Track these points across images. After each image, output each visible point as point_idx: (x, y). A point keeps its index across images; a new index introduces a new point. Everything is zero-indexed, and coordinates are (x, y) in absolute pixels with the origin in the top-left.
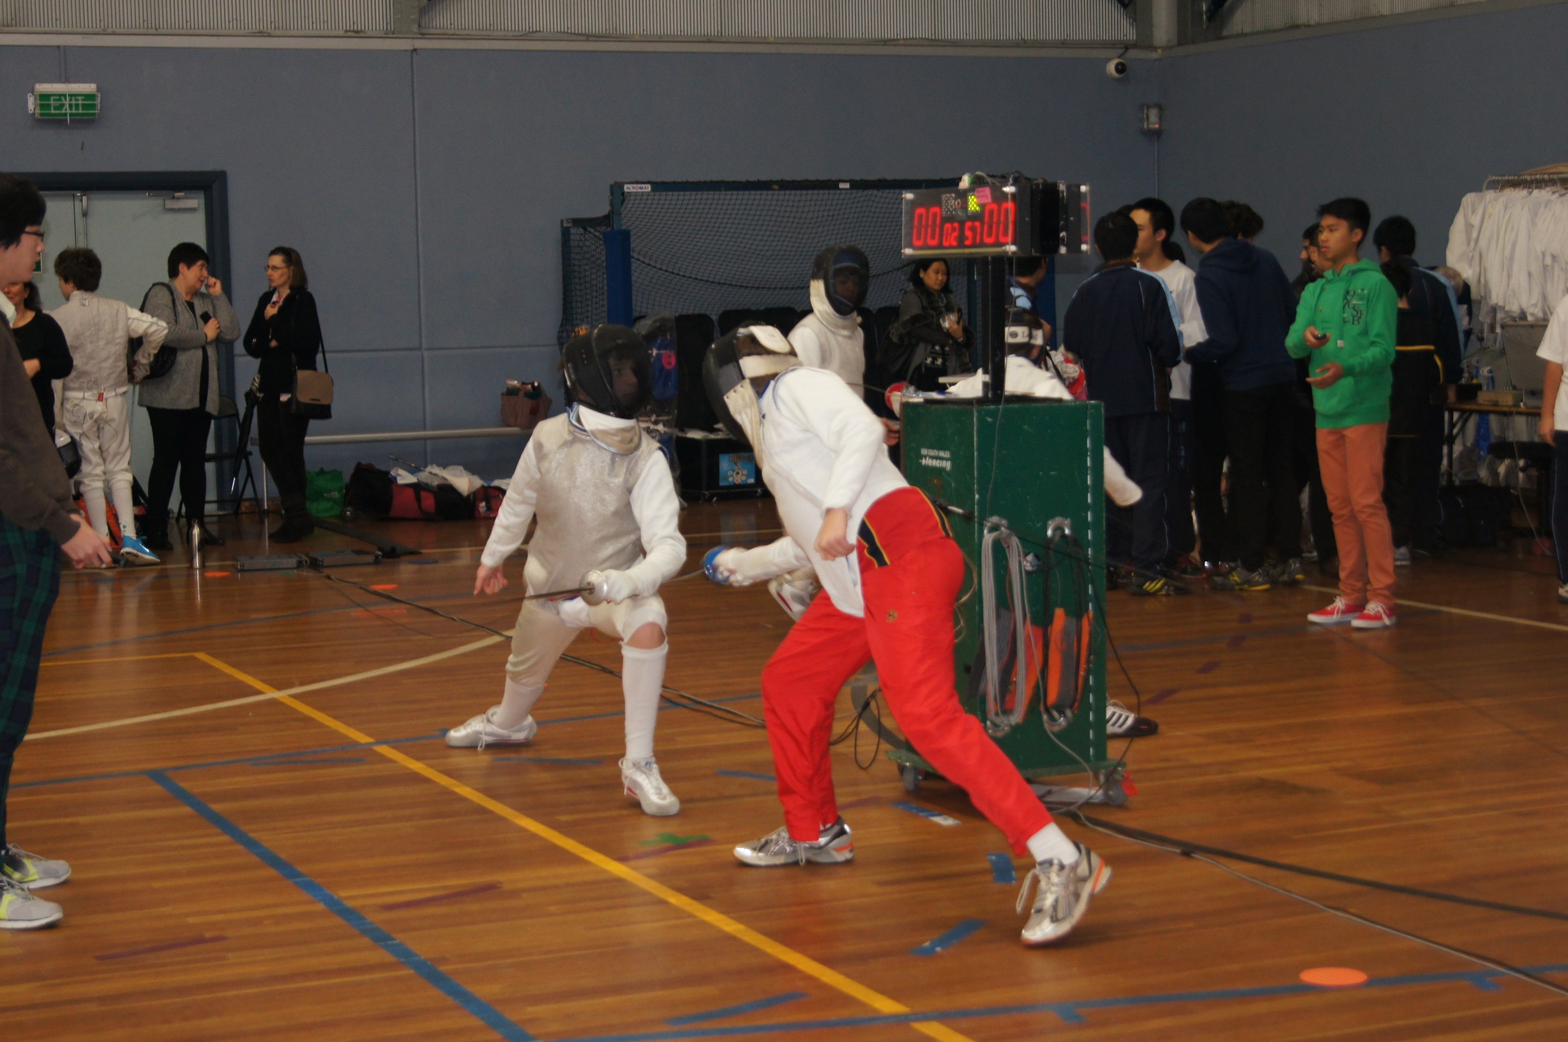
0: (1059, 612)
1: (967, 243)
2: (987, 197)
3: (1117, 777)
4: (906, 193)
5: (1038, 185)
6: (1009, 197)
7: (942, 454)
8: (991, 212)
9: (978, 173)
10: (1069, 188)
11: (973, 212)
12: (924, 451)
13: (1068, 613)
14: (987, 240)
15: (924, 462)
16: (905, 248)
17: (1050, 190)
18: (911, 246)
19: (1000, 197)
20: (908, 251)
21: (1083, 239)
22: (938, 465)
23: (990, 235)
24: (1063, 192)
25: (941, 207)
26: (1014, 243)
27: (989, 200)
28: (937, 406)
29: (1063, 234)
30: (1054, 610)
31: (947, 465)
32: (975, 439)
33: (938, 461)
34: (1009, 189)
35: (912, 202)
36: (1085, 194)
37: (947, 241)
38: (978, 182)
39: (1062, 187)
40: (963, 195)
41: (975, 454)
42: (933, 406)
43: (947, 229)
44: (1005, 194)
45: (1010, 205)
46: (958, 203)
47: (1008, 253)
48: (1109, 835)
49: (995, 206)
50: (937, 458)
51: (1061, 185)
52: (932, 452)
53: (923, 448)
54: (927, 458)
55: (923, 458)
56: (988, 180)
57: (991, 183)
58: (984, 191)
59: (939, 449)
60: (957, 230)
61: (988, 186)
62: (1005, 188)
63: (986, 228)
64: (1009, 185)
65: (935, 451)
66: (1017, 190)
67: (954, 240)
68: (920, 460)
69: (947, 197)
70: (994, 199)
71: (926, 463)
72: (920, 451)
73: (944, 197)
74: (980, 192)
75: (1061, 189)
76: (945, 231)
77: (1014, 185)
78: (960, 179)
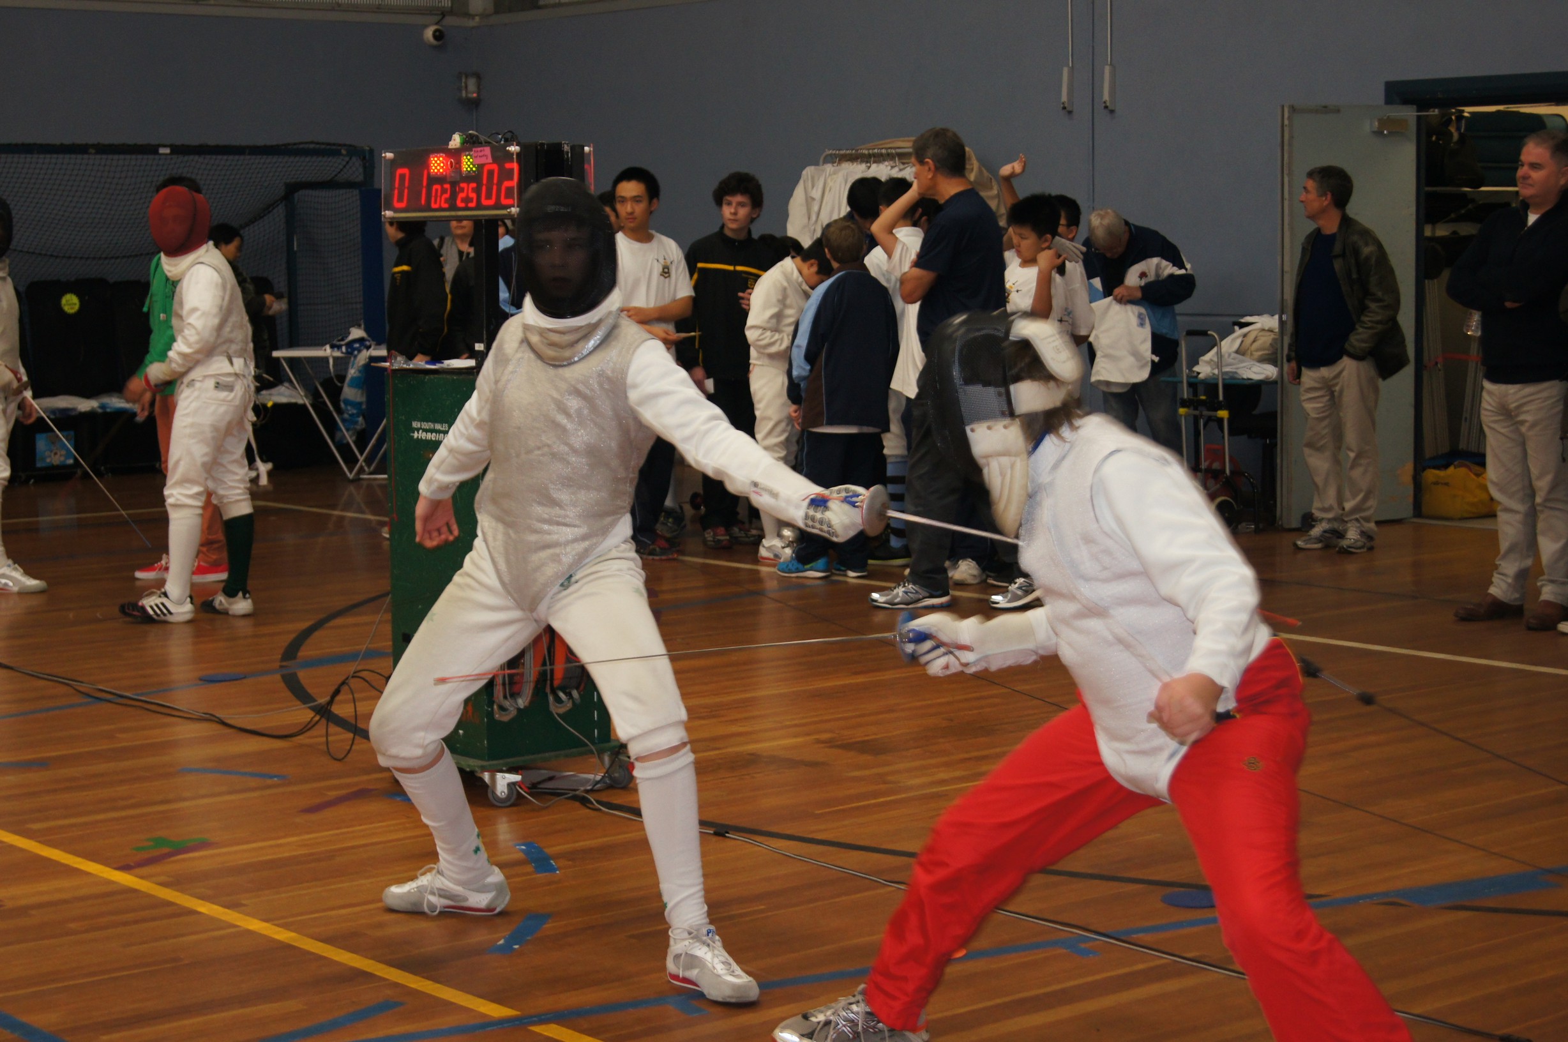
1: (459, 204)
2: (486, 157)
4: (386, 153)
5: (542, 145)
6: (515, 156)
7: (438, 426)
8: (491, 173)
9: (470, 132)
10: (572, 148)
11: (469, 172)
12: (415, 424)
14: (485, 202)
15: (416, 435)
16: (385, 211)
17: (556, 148)
18: (389, 207)
19: (501, 156)
22: (433, 439)
23: (488, 197)
24: (567, 153)
27: (490, 160)
28: (432, 377)
33: (434, 434)
34: (514, 149)
35: (392, 161)
36: (589, 155)
37: (435, 203)
38: (471, 142)
39: (566, 148)
40: (456, 154)
42: (427, 377)
43: (437, 190)
44: (510, 154)
45: (515, 166)
46: (451, 163)
47: (513, 215)
49: (495, 167)
50: (432, 431)
51: (566, 146)
52: (426, 425)
53: (415, 420)
54: (421, 431)
55: (416, 432)
56: (482, 140)
57: (488, 143)
58: (481, 151)
59: (435, 421)
60: (449, 193)
61: (489, 146)
62: (508, 148)
63: (484, 189)
64: (513, 145)
65: (430, 424)
66: (521, 149)
67: (445, 202)
68: (412, 434)
69: (436, 157)
70: (495, 158)
71: (418, 436)
72: (411, 424)
73: (433, 157)
74: (476, 151)
75: (565, 150)
76: (433, 193)
77: (519, 144)
78: (450, 138)
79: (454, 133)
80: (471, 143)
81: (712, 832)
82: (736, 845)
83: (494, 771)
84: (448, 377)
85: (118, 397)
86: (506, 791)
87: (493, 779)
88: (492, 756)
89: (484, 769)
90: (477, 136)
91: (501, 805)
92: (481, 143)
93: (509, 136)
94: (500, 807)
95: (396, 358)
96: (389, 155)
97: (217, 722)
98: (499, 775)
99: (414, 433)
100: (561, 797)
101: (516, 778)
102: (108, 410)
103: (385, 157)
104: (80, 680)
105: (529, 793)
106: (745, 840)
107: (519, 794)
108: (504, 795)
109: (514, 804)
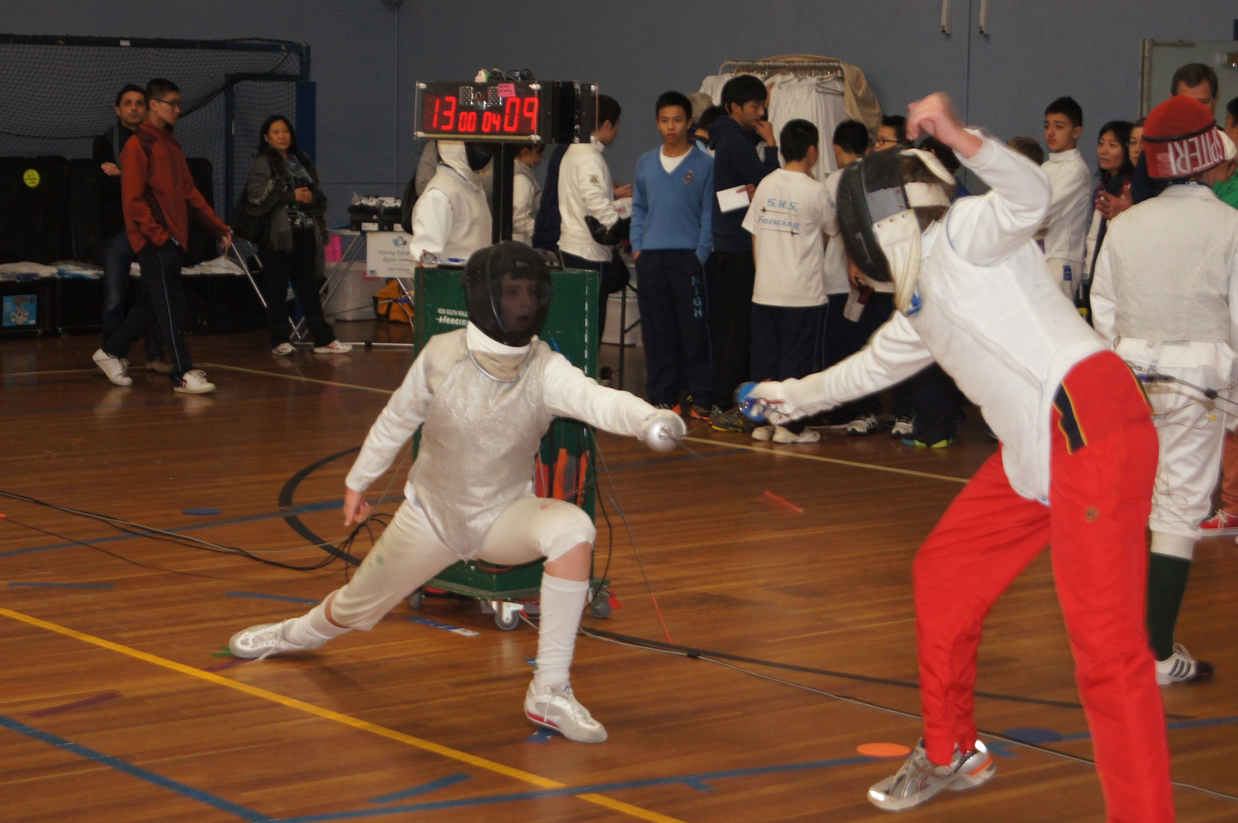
0: (563, 452)
1: (486, 130)
2: (511, 93)
3: (604, 593)
4: (418, 83)
5: (558, 83)
6: (536, 93)
8: (513, 105)
9: (495, 69)
10: (582, 86)
12: (441, 311)
13: (570, 453)
14: (507, 128)
15: (441, 320)
16: (417, 131)
17: (569, 86)
18: (423, 130)
19: (523, 91)
20: (420, 134)
23: (511, 124)
24: (578, 90)
25: (457, 96)
26: (539, 134)
27: (513, 94)
29: (577, 127)
30: (558, 451)
33: (457, 319)
34: (535, 87)
35: (424, 91)
36: (595, 91)
37: (462, 127)
38: (495, 79)
39: (577, 86)
40: (483, 89)
44: (532, 91)
45: (536, 101)
46: (478, 95)
47: (533, 141)
48: (611, 643)
49: (518, 101)
50: (455, 317)
51: (577, 85)
52: (450, 312)
53: (440, 307)
54: (445, 317)
55: (441, 317)
56: (504, 76)
57: (509, 80)
58: (506, 86)
59: (458, 309)
60: (475, 118)
61: (512, 83)
62: (530, 86)
63: (506, 118)
64: (534, 83)
65: (454, 310)
66: (541, 87)
67: (471, 127)
68: (437, 319)
69: (465, 89)
70: (518, 94)
71: (443, 321)
72: (437, 310)
73: (461, 89)
74: (500, 87)
75: (576, 88)
76: (461, 119)
77: (539, 83)
78: (476, 74)
79: (480, 70)
81: (686, 654)
82: (706, 665)
83: (500, 601)
85: (74, 265)
86: (510, 618)
87: (500, 607)
88: (500, 589)
89: (493, 599)
90: (500, 74)
91: (506, 629)
92: (503, 79)
93: (525, 73)
94: (505, 630)
96: (422, 86)
97: (245, 556)
98: (505, 605)
99: (439, 318)
101: (519, 607)
102: (66, 276)
103: (419, 86)
104: (114, 516)
105: (528, 619)
106: (715, 661)
107: (521, 621)
108: (509, 622)
109: (516, 629)
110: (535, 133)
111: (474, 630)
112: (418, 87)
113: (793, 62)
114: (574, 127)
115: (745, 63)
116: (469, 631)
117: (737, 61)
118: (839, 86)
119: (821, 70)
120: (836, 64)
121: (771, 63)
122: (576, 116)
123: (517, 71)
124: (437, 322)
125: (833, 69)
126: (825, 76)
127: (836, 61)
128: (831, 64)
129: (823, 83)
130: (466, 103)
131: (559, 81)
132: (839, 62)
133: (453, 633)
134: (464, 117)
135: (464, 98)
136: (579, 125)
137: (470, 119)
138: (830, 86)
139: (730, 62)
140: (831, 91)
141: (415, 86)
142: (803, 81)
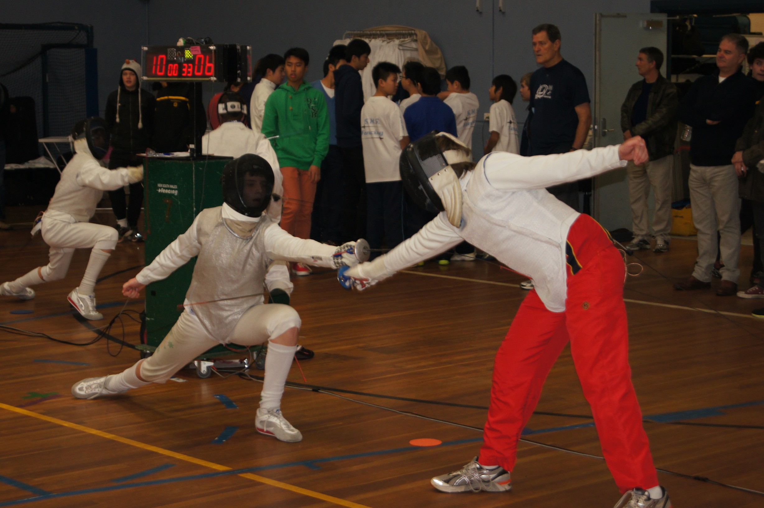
1: (184, 75)
2: (197, 51)
4: (143, 47)
5: (226, 46)
6: (213, 51)
7: (172, 186)
8: (200, 59)
9: (189, 38)
10: (241, 47)
11: (188, 58)
12: (159, 185)
14: (197, 74)
15: (159, 191)
17: (233, 47)
18: (146, 76)
19: (205, 51)
21: (248, 74)
22: (169, 193)
23: (199, 71)
25: (166, 55)
26: (215, 76)
27: (200, 53)
28: (169, 161)
31: (176, 193)
32: (194, 179)
33: (169, 190)
34: (212, 48)
35: (147, 52)
36: (249, 50)
37: (170, 73)
39: (238, 47)
40: (182, 50)
41: (194, 186)
42: (166, 161)
44: (211, 50)
45: (213, 56)
46: (178, 54)
49: (202, 56)
50: (168, 189)
52: (165, 186)
53: (159, 183)
54: (162, 189)
55: (160, 189)
58: (195, 48)
59: (170, 184)
60: (177, 68)
61: (198, 46)
62: (209, 47)
63: (196, 67)
64: (212, 46)
65: (167, 185)
66: (216, 48)
67: (175, 73)
68: (157, 190)
69: (171, 50)
70: (203, 52)
71: (161, 191)
72: (157, 185)
73: (169, 50)
74: (193, 48)
75: (238, 48)
76: (169, 68)
77: (214, 46)
78: (178, 41)
79: (180, 38)
80: (189, 44)
81: (311, 389)
82: (324, 395)
84: (178, 161)
86: (206, 370)
87: (199, 364)
90: (192, 40)
93: (207, 40)
94: (203, 378)
95: (149, 152)
96: (146, 48)
97: (47, 338)
98: (202, 363)
99: (158, 189)
100: (233, 374)
101: (211, 364)
105: (218, 372)
106: (329, 393)
107: (212, 372)
108: (205, 373)
109: (210, 377)
110: (213, 76)
111: (184, 379)
112: (143, 49)
113: (387, 31)
114: (237, 72)
115: (359, 32)
116: (181, 379)
117: (355, 31)
118: (414, 45)
119: (404, 36)
120: (413, 32)
121: (374, 32)
122: (238, 65)
123: (202, 39)
124: (158, 191)
125: (411, 35)
126: (406, 39)
127: (412, 30)
128: (410, 32)
129: (405, 44)
130: (172, 58)
131: (227, 44)
132: (414, 30)
133: (172, 381)
134: (171, 67)
135: (171, 55)
136: (240, 71)
137: (174, 68)
138: (408, 45)
139: (348, 32)
140: (410, 49)
141: (141, 49)
142: (392, 43)
